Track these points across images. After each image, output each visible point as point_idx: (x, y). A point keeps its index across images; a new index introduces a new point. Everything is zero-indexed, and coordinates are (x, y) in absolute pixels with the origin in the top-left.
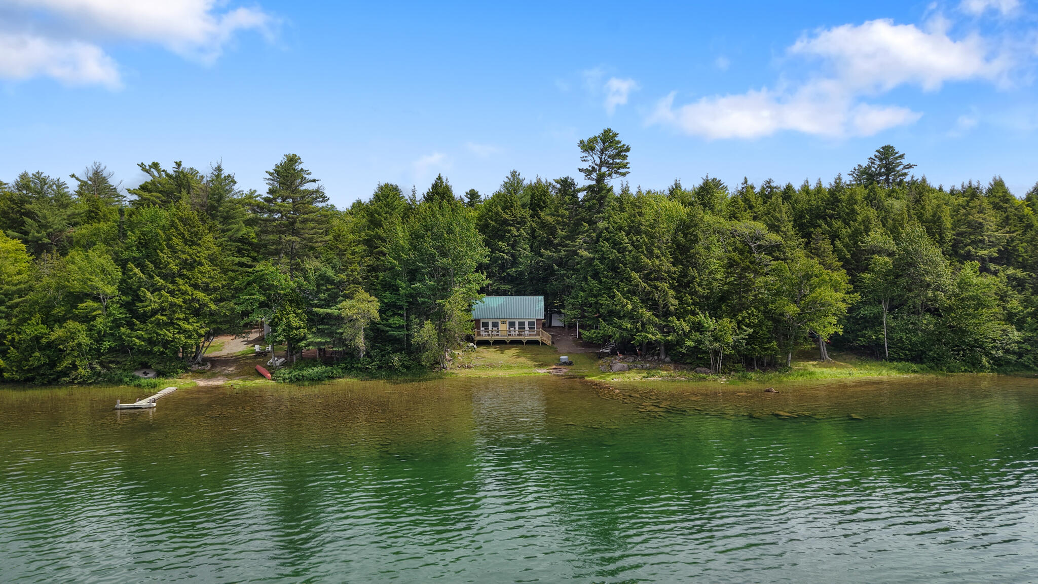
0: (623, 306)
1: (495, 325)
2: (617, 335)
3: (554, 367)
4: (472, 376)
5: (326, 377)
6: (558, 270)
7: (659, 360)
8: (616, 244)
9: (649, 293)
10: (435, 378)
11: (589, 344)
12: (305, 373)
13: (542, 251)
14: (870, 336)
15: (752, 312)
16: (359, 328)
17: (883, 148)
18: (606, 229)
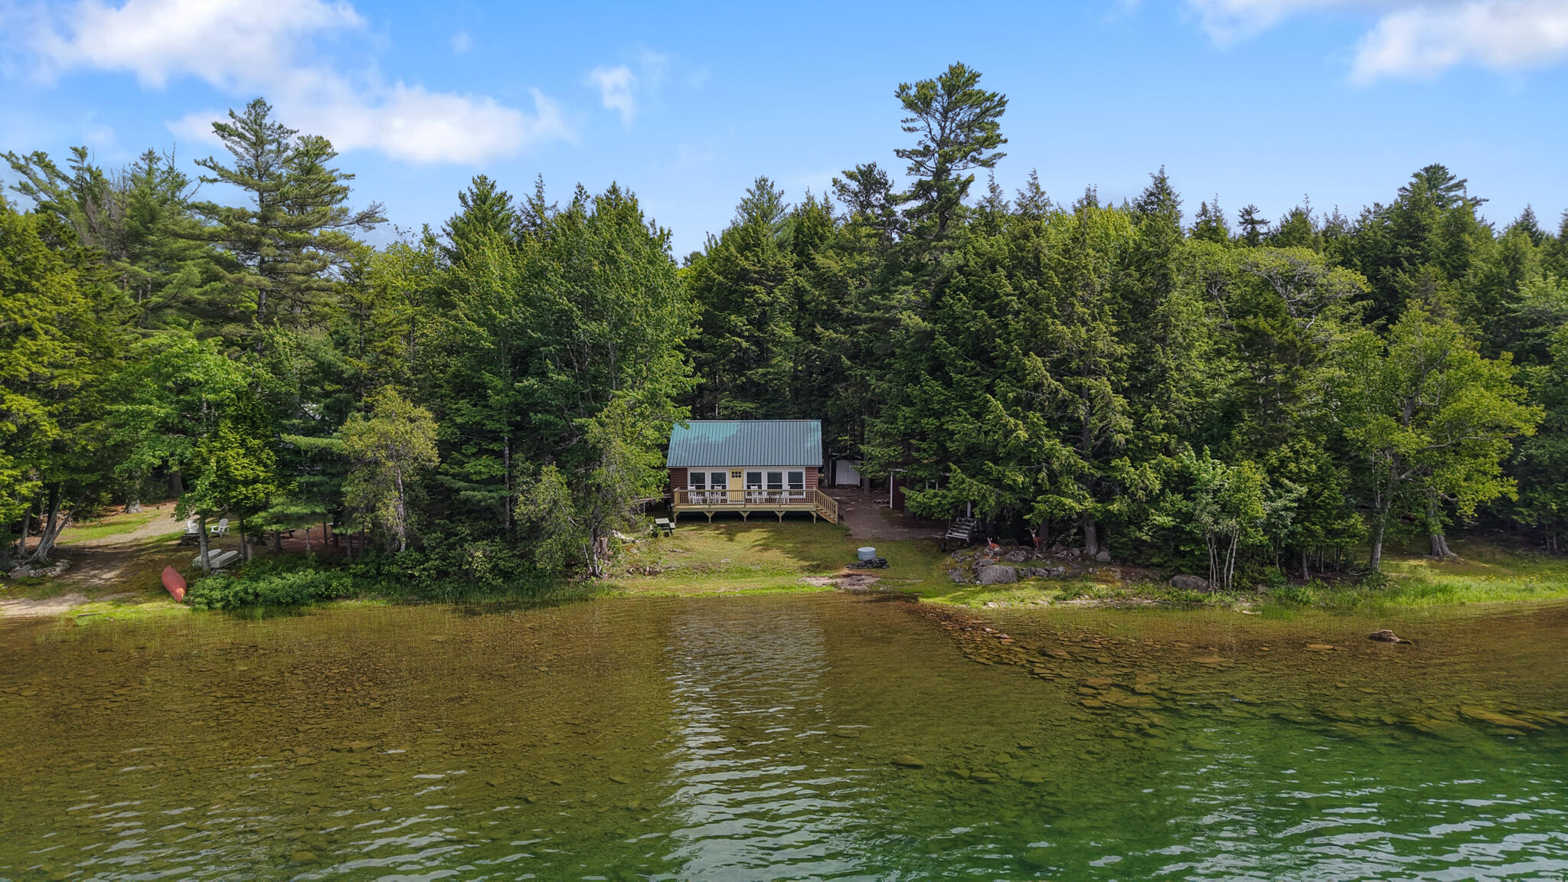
0: (1008, 433)
1: (718, 479)
2: (992, 501)
3: (846, 571)
4: (658, 593)
5: (311, 596)
6: (850, 368)
7: (1085, 557)
8: (984, 298)
9: (1064, 404)
10: (570, 600)
11: (921, 520)
12: (262, 586)
13: (819, 329)
14: (1544, 505)
15: (1304, 447)
16: (384, 481)
17: (1427, 170)
18: (960, 269)
